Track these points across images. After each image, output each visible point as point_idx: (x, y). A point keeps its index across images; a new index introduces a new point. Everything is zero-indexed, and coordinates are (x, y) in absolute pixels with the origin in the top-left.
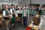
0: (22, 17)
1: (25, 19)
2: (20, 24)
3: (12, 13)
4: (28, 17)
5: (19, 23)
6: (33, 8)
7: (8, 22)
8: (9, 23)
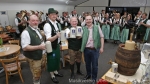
0: (82, 50)
1: (91, 55)
2: (75, 71)
3: (49, 36)
4: (102, 50)
5: (72, 67)
6: (118, 19)
7: (37, 64)
8: (42, 67)
